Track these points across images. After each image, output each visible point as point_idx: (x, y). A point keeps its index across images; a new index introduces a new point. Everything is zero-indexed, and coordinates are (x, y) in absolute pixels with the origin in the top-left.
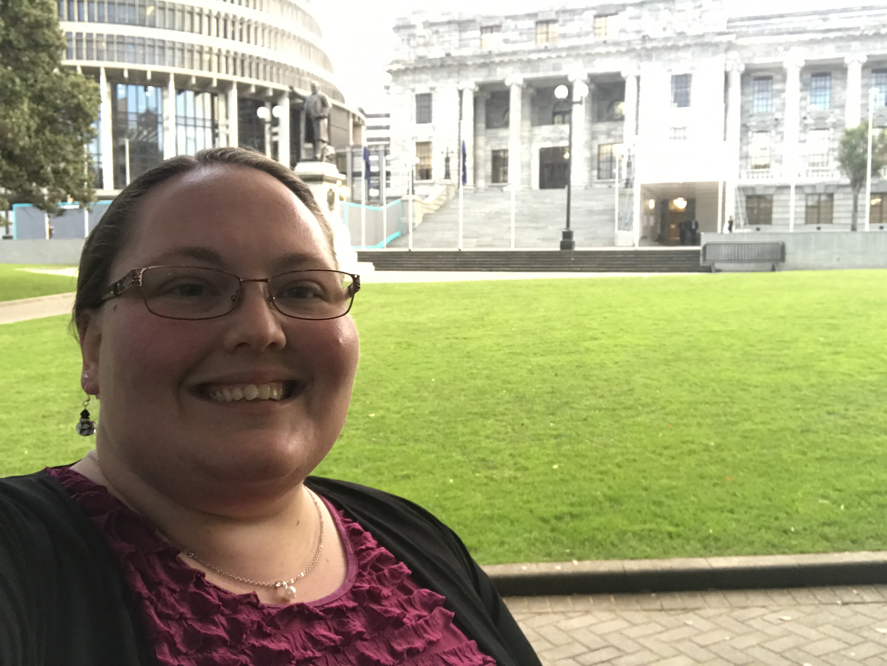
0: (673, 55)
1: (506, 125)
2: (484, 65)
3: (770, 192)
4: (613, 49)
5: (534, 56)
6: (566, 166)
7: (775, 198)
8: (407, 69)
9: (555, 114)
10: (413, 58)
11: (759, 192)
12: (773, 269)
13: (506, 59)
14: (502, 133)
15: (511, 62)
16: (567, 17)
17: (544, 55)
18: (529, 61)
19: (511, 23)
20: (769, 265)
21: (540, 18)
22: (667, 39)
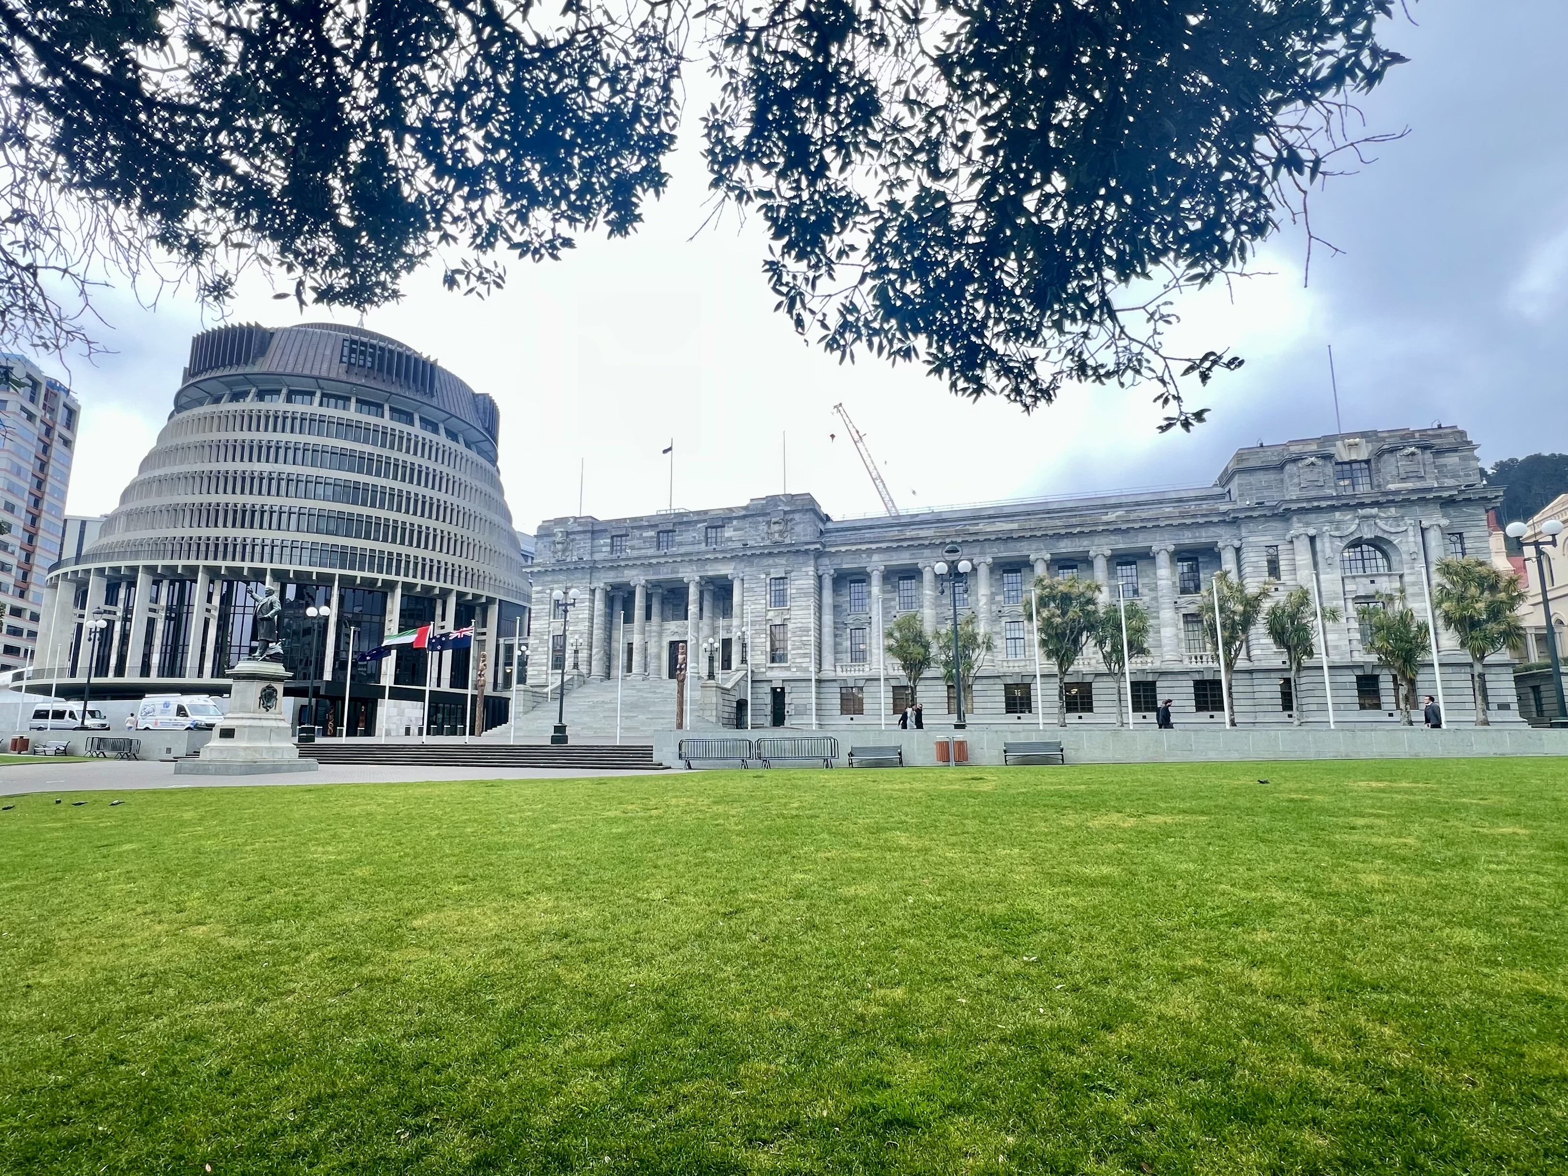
0: (771, 561)
1: (631, 620)
2: (612, 568)
3: (859, 683)
4: (720, 556)
5: (654, 561)
7: (864, 689)
9: (674, 612)
10: (553, 561)
14: (629, 625)
15: (635, 566)
16: (683, 527)
17: (662, 560)
18: (650, 564)
19: (637, 533)
21: (660, 528)
22: (764, 547)
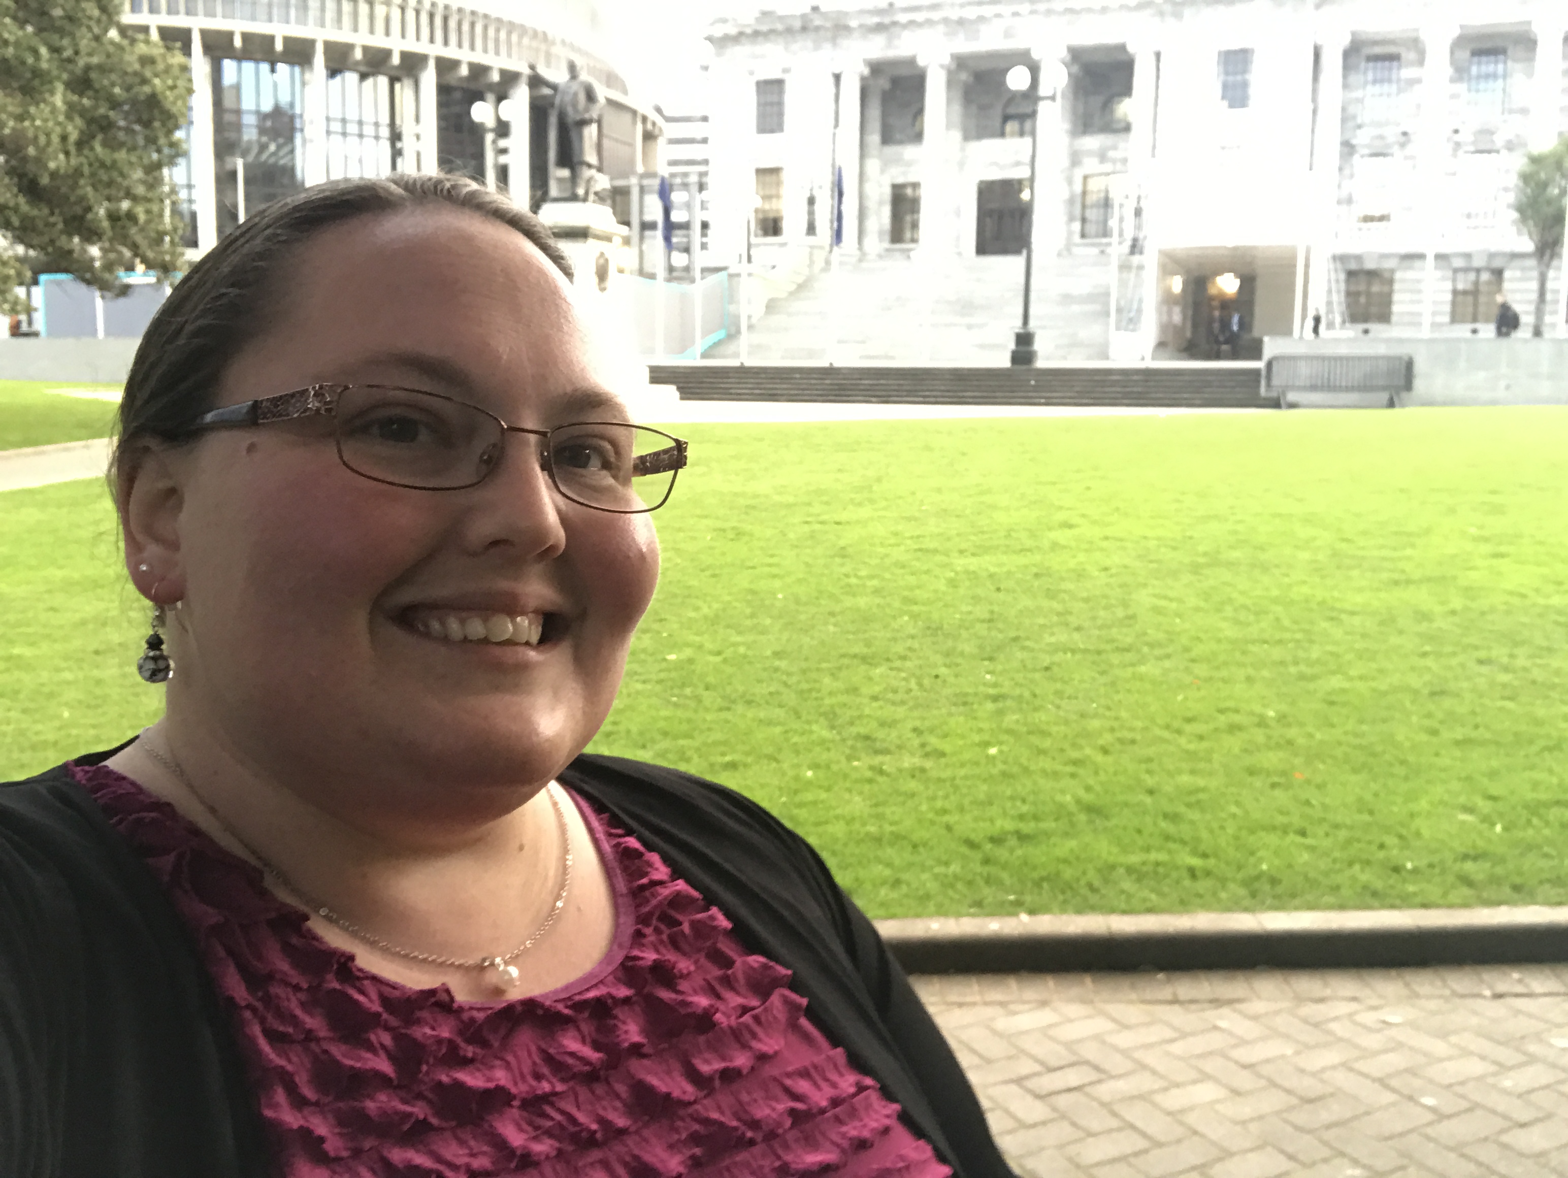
1: (918, 137)
2: (880, 28)
3: (1388, 264)
4: (1113, 3)
5: (970, 13)
6: (1023, 213)
7: (1398, 275)
8: (741, 34)
9: (1006, 118)
10: (752, 13)
11: (1370, 265)
12: (1391, 404)
13: (919, 17)
14: (909, 151)
15: (929, 22)
18: (961, 22)
20: (1384, 396)
